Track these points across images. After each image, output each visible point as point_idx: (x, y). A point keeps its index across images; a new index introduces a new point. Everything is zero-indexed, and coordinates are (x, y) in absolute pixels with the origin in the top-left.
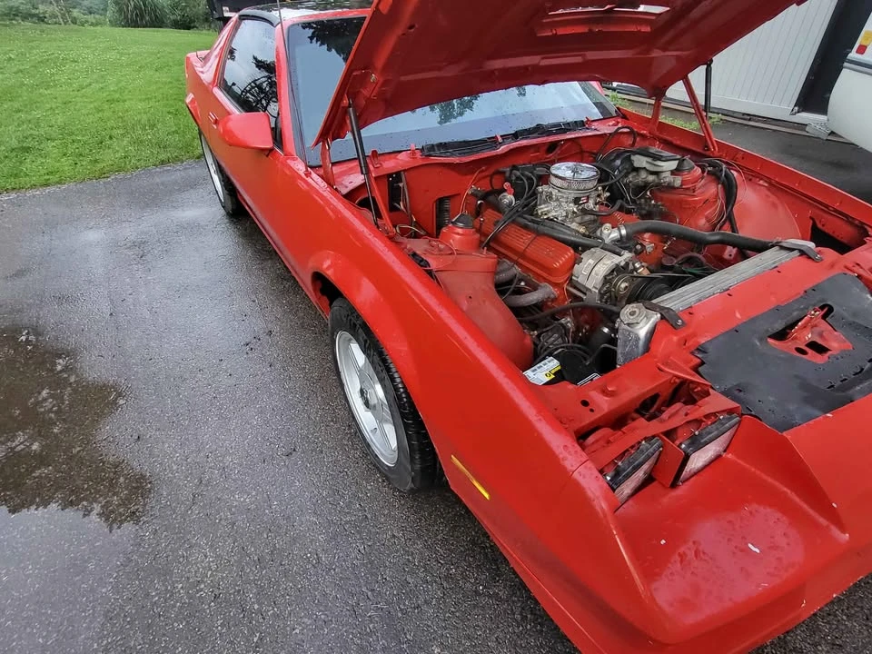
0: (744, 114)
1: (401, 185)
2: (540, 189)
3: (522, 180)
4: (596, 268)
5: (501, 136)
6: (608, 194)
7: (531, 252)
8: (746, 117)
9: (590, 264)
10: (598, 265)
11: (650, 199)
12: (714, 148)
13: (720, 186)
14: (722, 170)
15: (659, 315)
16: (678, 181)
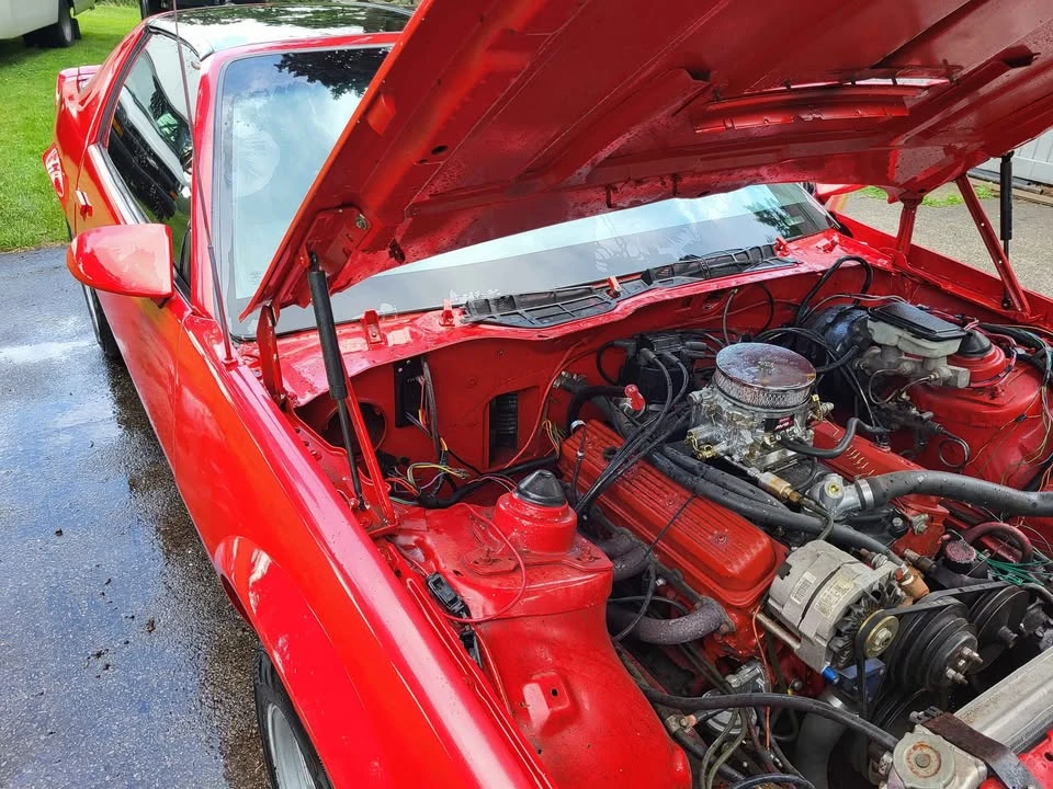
0: (1031, 182)
1: (421, 380)
2: (696, 395)
3: (658, 367)
4: (820, 596)
5: (618, 278)
6: (830, 406)
7: (682, 530)
8: (1033, 187)
9: (806, 583)
10: (825, 590)
11: (907, 405)
12: (1022, 305)
13: (1044, 389)
14: (1045, 356)
15: (983, 768)
16: (963, 377)
